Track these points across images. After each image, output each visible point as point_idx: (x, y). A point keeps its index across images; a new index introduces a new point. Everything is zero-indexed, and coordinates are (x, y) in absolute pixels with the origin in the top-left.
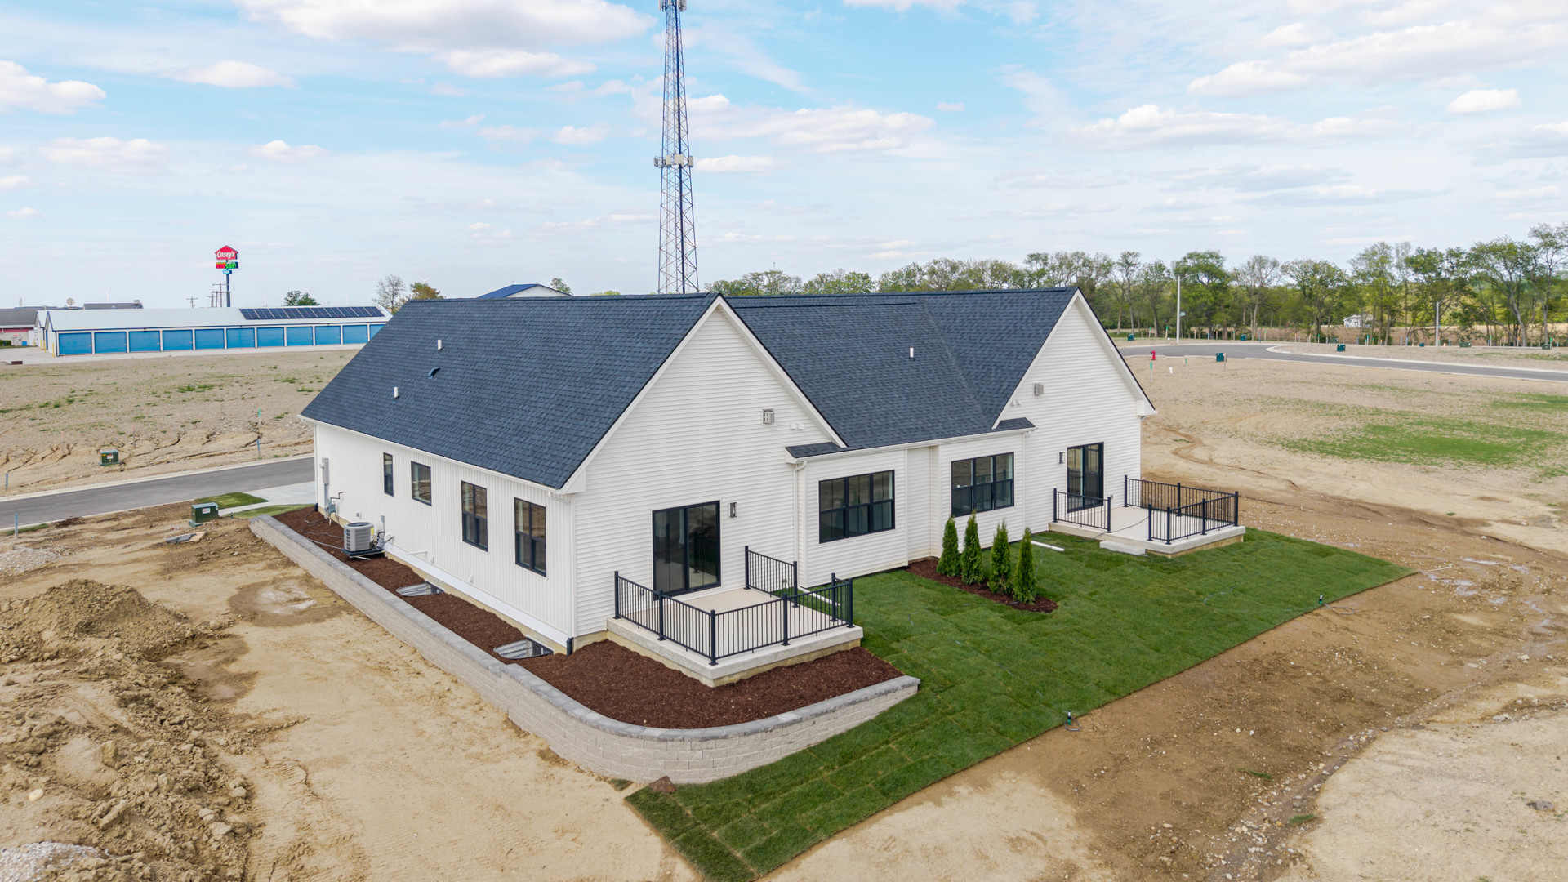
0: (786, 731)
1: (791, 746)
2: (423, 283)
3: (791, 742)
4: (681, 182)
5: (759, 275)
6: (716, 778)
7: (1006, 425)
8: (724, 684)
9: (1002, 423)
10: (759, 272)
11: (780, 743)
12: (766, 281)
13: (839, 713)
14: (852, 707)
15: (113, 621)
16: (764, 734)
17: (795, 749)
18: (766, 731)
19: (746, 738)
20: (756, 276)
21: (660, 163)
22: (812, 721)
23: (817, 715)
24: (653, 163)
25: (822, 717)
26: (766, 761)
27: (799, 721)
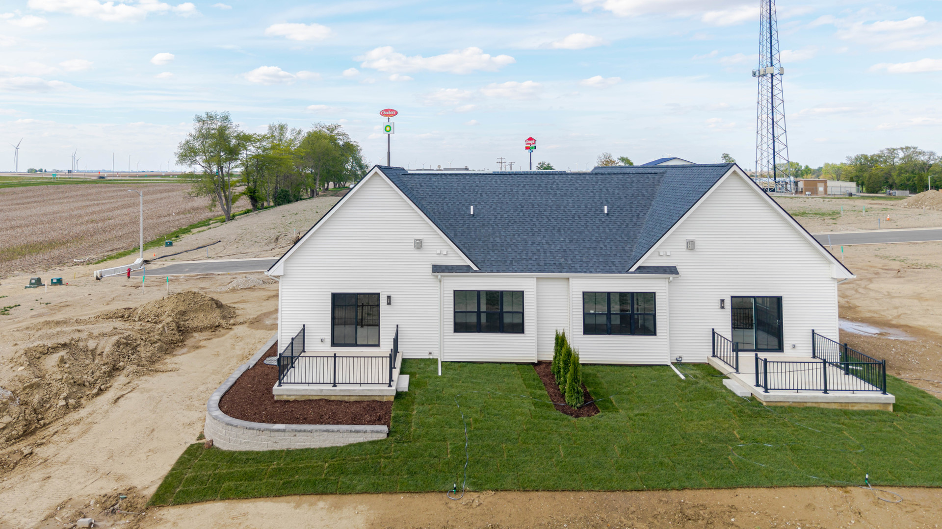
0: (273, 434)
1: (275, 445)
2: (625, 157)
3: (276, 442)
4: (772, 86)
5: (894, 150)
6: (230, 449)
7: (641, 269)
8: (283, 399)
9: (639, 268)
10: (895, 148)
11: (268, 441)
12: (901, 154)
13: (315, 434)
14: (326, 433)
15: (196, 313)
16: (258, 431)
17: (277, 447)
18: (259, 430)
19: (248, 431)
20: (892, 151)
21: (757, 74)
22: (294, 433)
23: (300, 431)
24: (751, 74)
25: (301, 434)
26: (257, 448)
27: (284, 431)
